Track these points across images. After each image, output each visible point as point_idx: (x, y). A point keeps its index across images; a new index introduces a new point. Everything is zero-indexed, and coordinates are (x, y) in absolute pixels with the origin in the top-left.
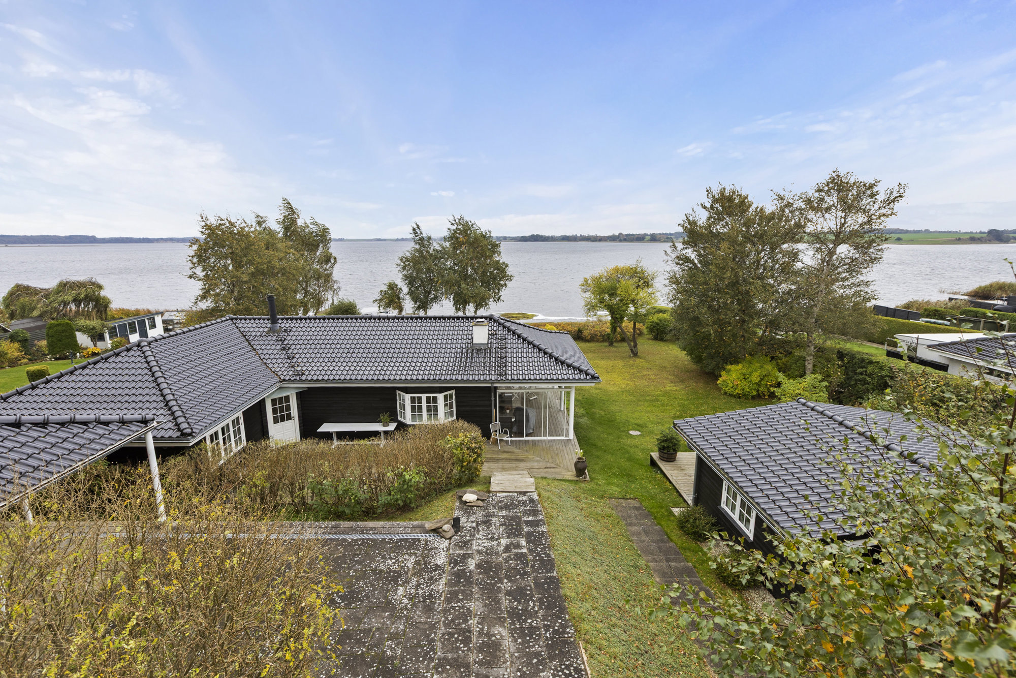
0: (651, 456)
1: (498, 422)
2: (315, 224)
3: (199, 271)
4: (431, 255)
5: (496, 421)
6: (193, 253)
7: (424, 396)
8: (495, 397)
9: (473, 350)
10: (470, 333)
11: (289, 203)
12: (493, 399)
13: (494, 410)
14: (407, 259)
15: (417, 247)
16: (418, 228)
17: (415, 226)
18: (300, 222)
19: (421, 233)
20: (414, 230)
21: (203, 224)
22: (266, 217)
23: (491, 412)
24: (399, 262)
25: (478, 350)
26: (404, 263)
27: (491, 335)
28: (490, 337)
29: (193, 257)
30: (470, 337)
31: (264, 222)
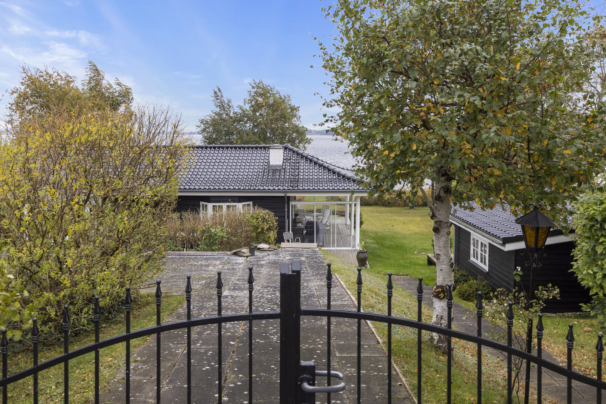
0: (428, 257)
1: (291, 232)
2: (119, 84)
3: (16, 116)
4: (231, 118)
5: (289, 231)
6: (12, 101)
7: (225, 205)
8: (288, 208)
9: (269, 170)
10: (268, 155)
11: (94, 66)
12: (286, 210)
13: (287, 221)
14: (207, 122)
15: (218, 110)
16: (220, 91)
17: (217, 90)
18: (104, 83)
19: (222, 96)
20: (215, 93)
21: (24, 75)
22: (75, 77)
23: (284, 222)
24: (199, 124)
25: (275, 170)
26: (204, 124)
27: (285, 160)
28: (285, 161)
29: (12, 105)
30: (267, 161)
31: (73, 81)
